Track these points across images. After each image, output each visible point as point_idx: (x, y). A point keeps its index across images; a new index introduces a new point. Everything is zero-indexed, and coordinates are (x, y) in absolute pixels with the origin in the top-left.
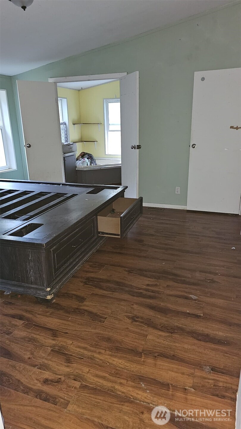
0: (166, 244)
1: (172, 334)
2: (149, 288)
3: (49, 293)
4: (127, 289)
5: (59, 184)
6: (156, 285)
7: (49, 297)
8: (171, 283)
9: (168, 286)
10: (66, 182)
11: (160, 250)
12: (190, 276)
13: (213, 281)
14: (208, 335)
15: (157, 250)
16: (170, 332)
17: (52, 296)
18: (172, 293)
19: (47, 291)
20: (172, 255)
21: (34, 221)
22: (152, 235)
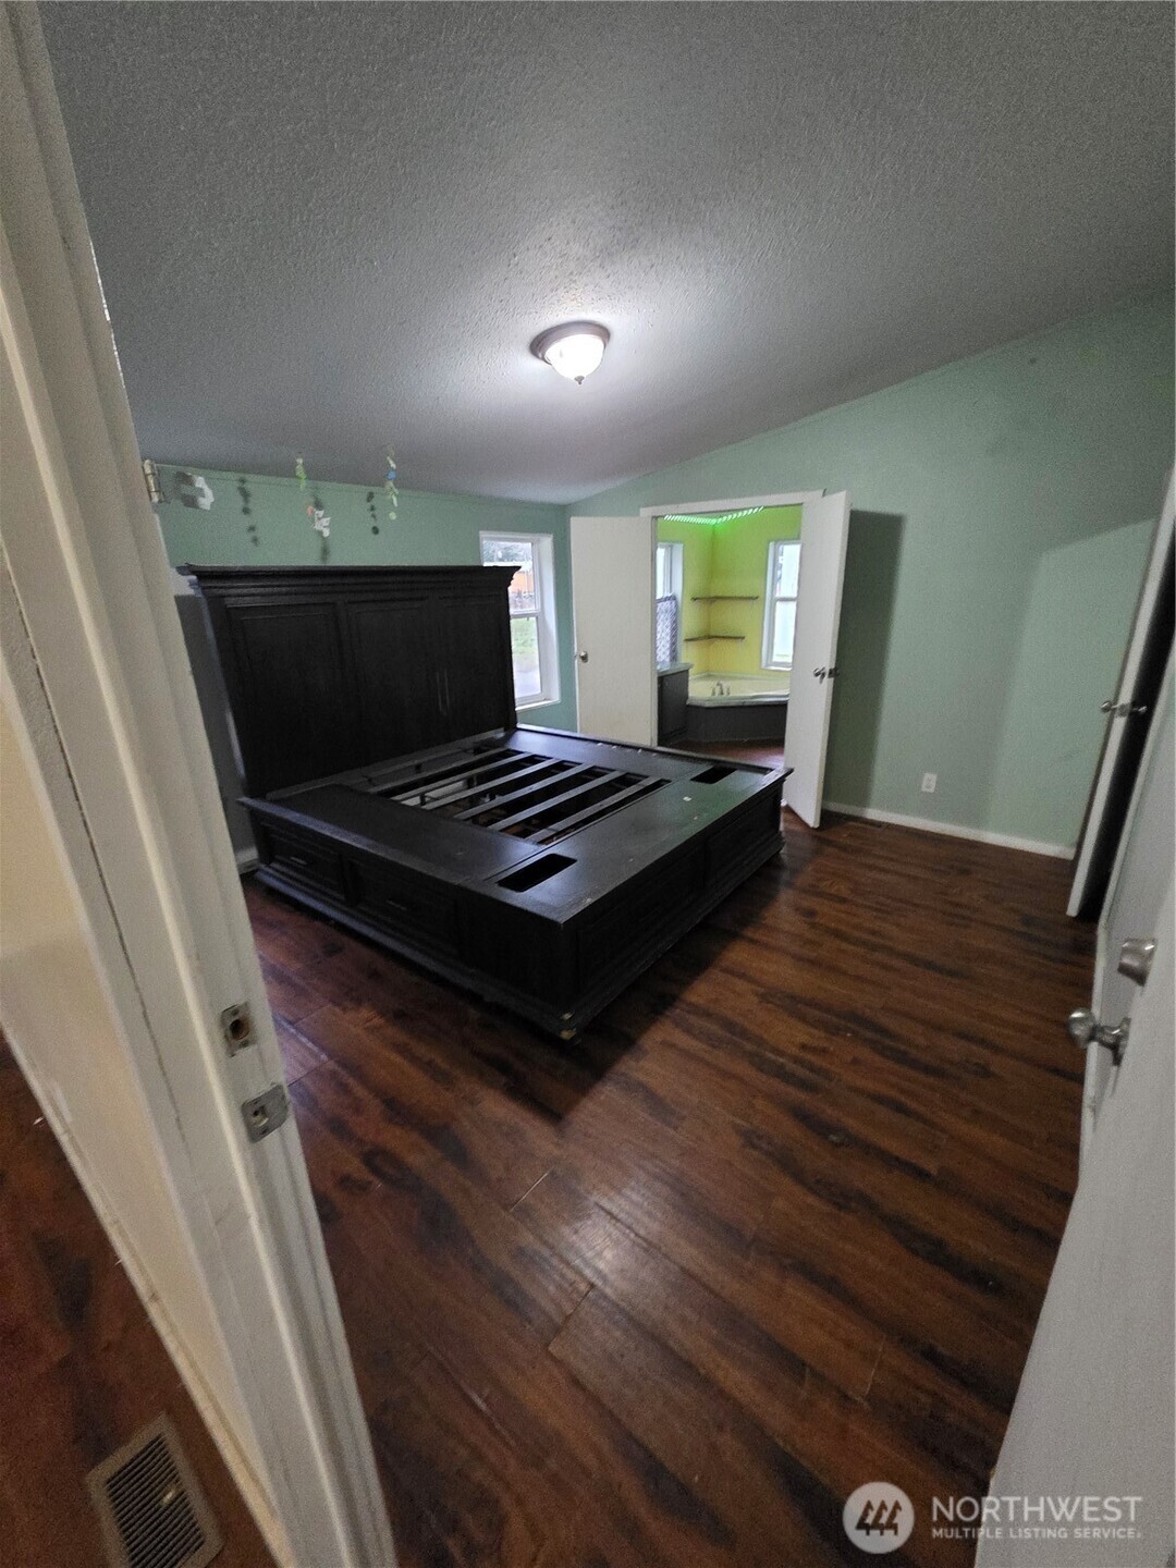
0: (874, 933)
1: (840, 1210)
2: (809, 1057)
3: (567, 1025)
4: (749, 1047)
5: (637, 748)
6: (824, 1051)
7: (566, 1035)
8: (865, 1053)
9: (855, 1061)
10: (659, 745)
11: (853, 947)
12: (921, 1041)
13: (984, 1072)
14: (939, 1244)
15: (844, 946)
16: (836, 1204)
17: (573, 1033)
18: (860, 1083)
19: (562, 1020)
20: (885, 967)
21: (559, 848)
22: (843, 900)
